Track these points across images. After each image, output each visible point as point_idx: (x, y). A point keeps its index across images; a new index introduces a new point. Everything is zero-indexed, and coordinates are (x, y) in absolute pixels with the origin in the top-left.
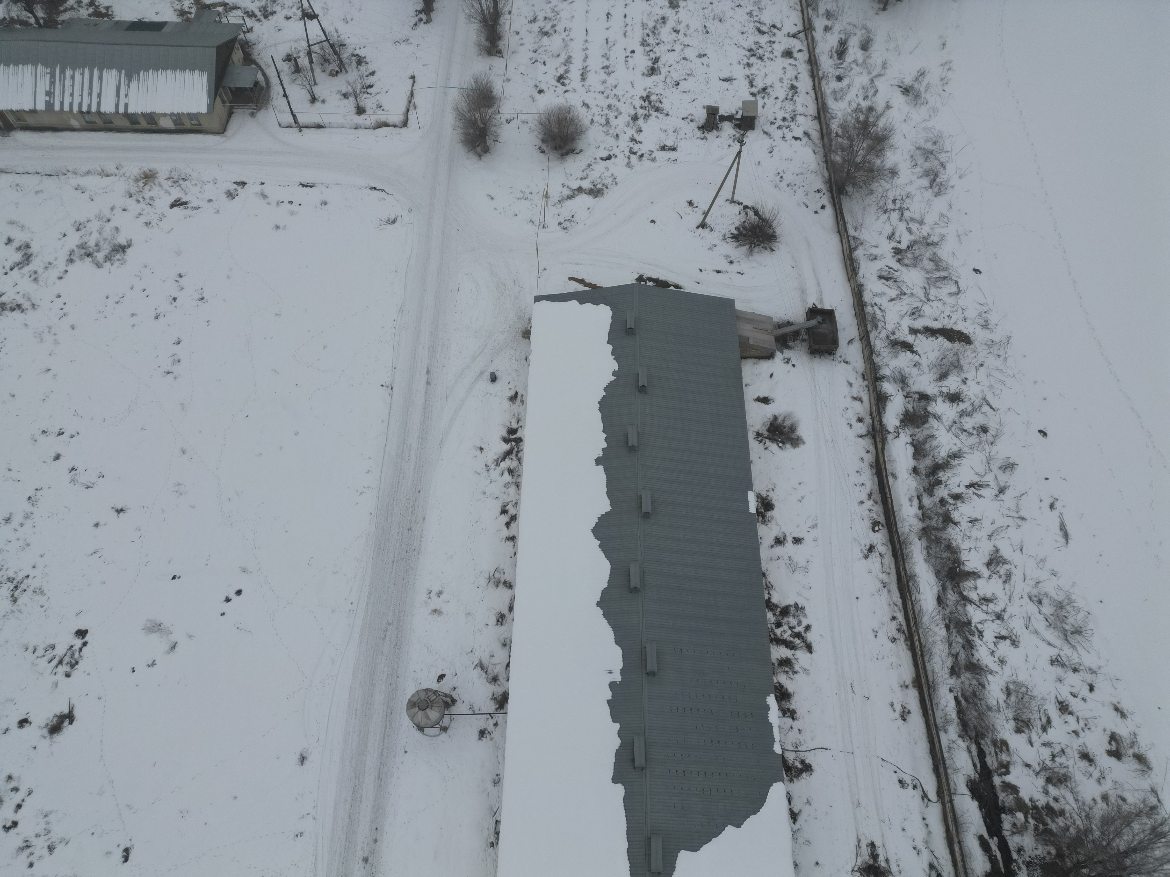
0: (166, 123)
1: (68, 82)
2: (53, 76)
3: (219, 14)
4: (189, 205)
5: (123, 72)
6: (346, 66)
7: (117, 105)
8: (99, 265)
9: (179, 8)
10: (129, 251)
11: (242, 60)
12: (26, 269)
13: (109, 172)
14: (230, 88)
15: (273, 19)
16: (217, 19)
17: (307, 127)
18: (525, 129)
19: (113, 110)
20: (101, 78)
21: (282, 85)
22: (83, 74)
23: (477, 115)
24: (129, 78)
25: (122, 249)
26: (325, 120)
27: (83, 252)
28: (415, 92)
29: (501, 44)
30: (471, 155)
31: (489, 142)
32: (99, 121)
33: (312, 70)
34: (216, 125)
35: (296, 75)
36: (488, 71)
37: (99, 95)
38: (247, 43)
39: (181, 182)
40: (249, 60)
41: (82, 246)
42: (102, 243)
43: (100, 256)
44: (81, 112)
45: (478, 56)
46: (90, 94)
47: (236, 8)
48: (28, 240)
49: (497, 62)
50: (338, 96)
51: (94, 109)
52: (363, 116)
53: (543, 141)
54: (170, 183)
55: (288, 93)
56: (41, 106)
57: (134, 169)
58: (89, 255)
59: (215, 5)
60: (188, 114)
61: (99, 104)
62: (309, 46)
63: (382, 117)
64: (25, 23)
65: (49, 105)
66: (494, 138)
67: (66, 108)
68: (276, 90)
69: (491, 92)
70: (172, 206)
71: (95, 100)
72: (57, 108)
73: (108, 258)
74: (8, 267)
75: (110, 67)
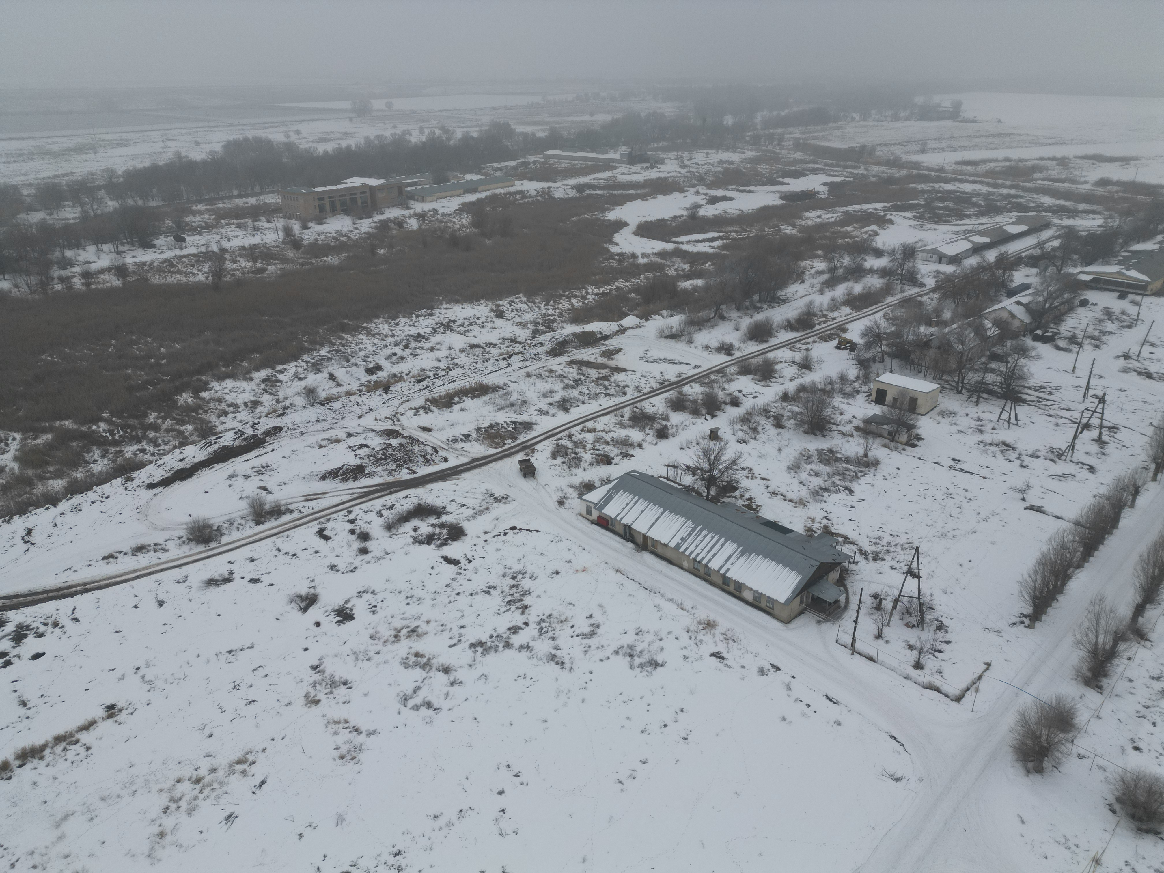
0: (748, 595)
1: (700, 538)
2: (693, 530)
3: (837, 542)
4: (725, 662)
5: (741, 548)
6: (925, 625)
7: (722, 567)
8: (632, 667)
9: (809, 526)
10: (659, 669)
11: (835, 580)
12: (587, 641)
13: (685, 607)
14: (813, 595)
15: (879, 564)
16: (834, 545)
17: (860, 654)
18: (1099, 775)
19: (716, 569)
20: (723, 545)
21: (858, 612)
22: (713, 538)
23: (1044, 732)
24: (743, 553)
25: (655, 664)
26: (880, 657)
27: (629, 651)
28: (984, 678)
29: (1105, 682)
30: (1018, 765)
31: (1047, 764)
32: (702, 571)
33: (891, 614)
34: (785, 615)
35: (875, 611)
36: (1077, 698)
37: (714, 555)
38: (847, 570)
39: (731, 642)
40: (841, 582)
41: (631, 647)
42: (646, 652)
43: (637, 661)
44: (695, 560)
45: (1072, 679)
46: (709, 551)
47: (853, 543)
48: (601, 623)
49: (1091, 695)
50: (904, 644)
51: (704, 562)
52: (918, 672)
53: (1118, 800)
54: (722, 638)
55: (859, 620)
56: (672, 544)
57: (703, 614)
58: (631, 656)
59: (838, 535)
60: (768, 597)
61: (710, 560)
62: (899, 595)
63: (937, 681)
64: (699, 494)
65: (678, 546)
66: (1053, 763)
67: (687, 553)
68: (851, 613)
69: (1073, 719)
70: (712, 655)
71: (710, 556)
72: (681, 550)
73: (641, 666)
74: (576, 633)
75: (734, 542)
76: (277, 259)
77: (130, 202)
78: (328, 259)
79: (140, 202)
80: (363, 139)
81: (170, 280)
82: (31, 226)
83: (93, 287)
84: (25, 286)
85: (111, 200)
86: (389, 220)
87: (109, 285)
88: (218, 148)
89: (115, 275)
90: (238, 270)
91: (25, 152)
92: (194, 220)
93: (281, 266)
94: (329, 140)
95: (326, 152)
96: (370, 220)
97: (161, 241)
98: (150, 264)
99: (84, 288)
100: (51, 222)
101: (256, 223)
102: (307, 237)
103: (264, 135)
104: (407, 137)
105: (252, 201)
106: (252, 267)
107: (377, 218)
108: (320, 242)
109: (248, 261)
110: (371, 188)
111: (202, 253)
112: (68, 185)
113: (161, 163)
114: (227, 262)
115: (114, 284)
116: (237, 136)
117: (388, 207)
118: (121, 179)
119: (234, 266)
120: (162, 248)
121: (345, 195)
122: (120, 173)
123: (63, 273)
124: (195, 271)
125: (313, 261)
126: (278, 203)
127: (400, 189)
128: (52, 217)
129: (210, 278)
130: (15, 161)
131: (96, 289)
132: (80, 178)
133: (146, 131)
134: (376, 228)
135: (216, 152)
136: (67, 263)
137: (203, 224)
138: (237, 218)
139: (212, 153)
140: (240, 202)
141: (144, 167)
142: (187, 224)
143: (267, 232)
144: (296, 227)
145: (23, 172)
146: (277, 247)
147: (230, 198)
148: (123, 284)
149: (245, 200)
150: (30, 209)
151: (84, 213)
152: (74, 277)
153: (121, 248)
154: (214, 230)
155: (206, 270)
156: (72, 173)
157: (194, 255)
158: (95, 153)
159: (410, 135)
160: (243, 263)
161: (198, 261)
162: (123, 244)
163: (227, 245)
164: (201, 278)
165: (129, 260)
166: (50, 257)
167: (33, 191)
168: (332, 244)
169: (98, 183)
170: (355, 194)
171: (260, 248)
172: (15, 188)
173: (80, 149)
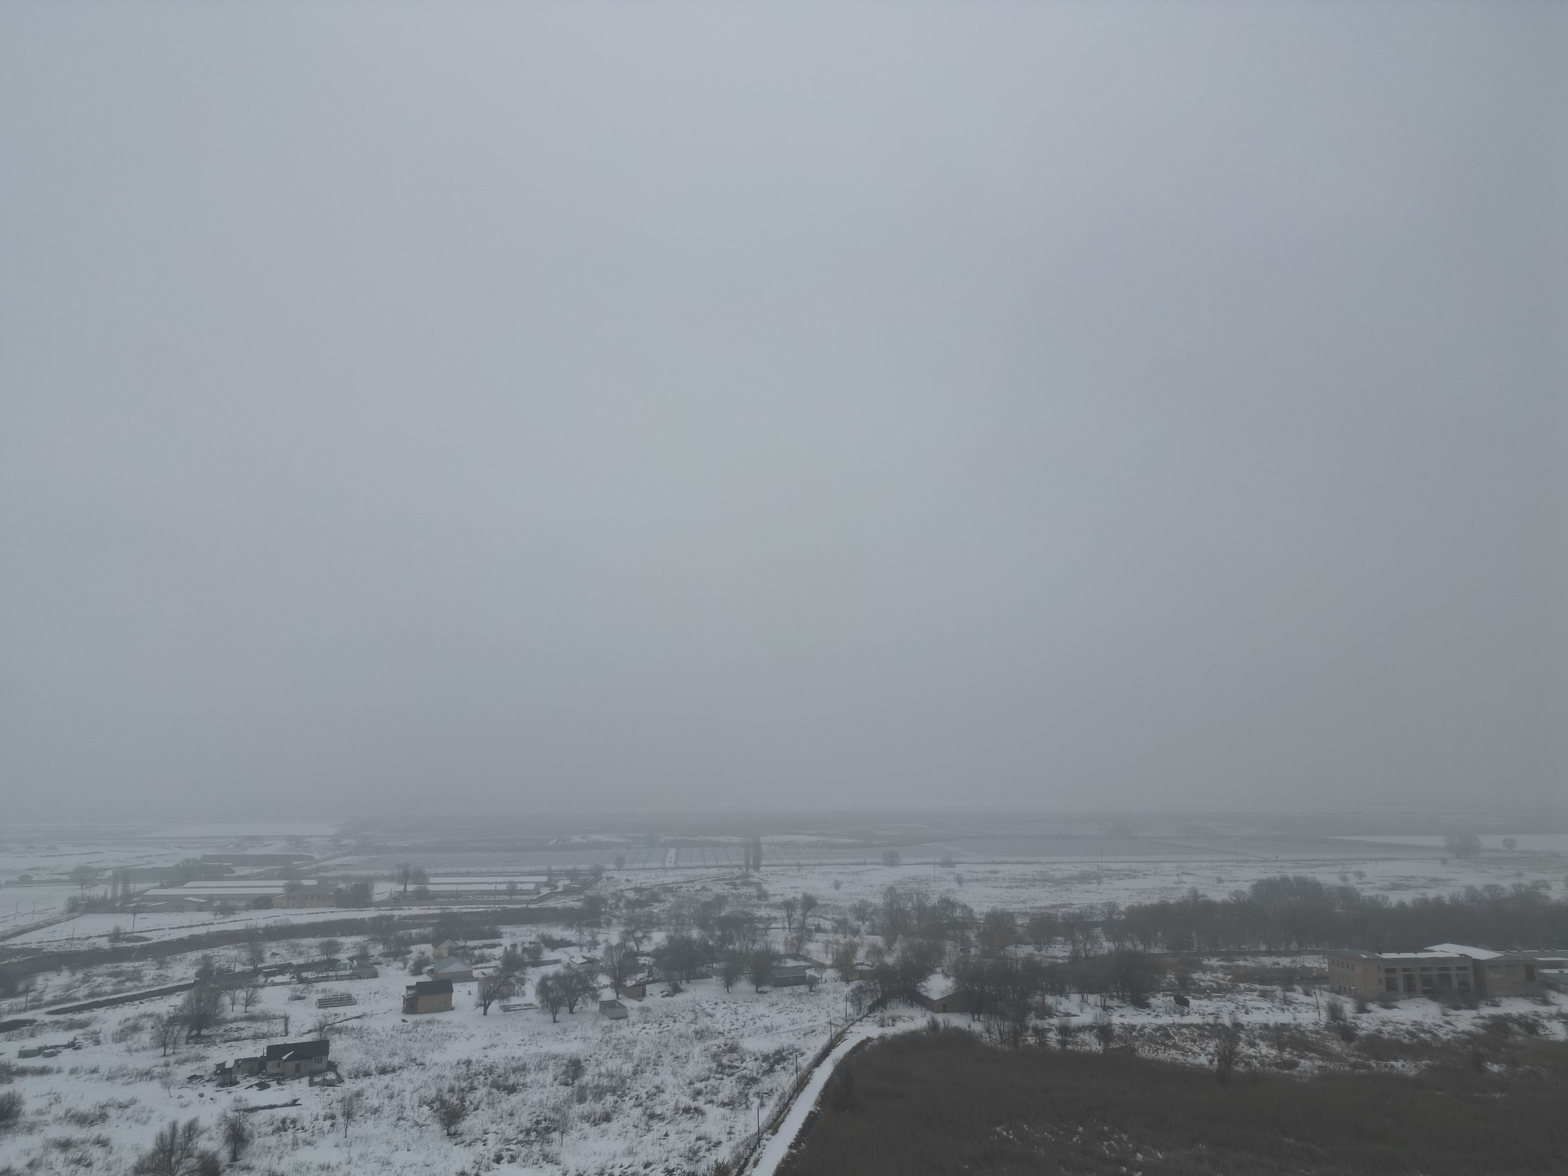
76: (1314, 1051)
77: (1129, 945)
78: (1398, 1064)
79: (1140, 947)
80: (1463, 890)
81: (1163, 1055)
82: (1017, 961)
83: (1069, 1047)
84: (997, 1033)
85: (1108, 940)
86: (1508, 1018)
87: (1088, 1048)
88: (1246, 888)
89: (1097, 1036)
90: (1256, 1057)
91: (1028, 877)
92: (1203, 978)
93: (1321, 1063)
94: (1408, 887)
95: (1402, 905)
96: (1474, 1013)
97: (1158, 1001)
98: (1141, 1030)
99: (1059, 1047)
100: (1038, 959)
101: (1288, 994)
102: (1364, 1025)
103: (1310, 876)
104: (1543, 891)
105: (1285, 961)
106: (1275, 1057)
107: (1487, 1011)
108: (1386, 1036)
109: (1272, 1047)
110: (1476, 962)
111: (1208, 1024)
112: (1063, 918)
113: (1172, 902)
114: (1241, 1044)
115: (1094, 1048)
116: (1274, 874)
117: (1507, 996)
118: (1123, 917)
119: (1251, 1051)
120: (1158, 1010)
121: (1429, 969)
122: (1122, 908)
123: (1039, 1023)
124: (1196, 1049)
125: (1373, 1063)
126: (1323, 970)
127: (1530, 971)
128: (1040, 953)
129: (1216, 1063)
130: (1017, 887)
131: (1072, 1050)
132: (1078, 911)
133: (1160, 862)
134: (1484, 1027)
135: (1242, 893)
136: (1046, 1012)
137: (1215, 985)
138: (1262, 982)
139: (1237, 893)
140: (1268, 961)
141: (1151, 905)
142: (1194, 983)
143: (1302, 1008)
144: (1348, 1007)
145: (1021, 899)
146: (1317, 1032)
147: (1256, 954)
148: (1105, 1050)
149: (1275, 959)
150: (1020, 941)
151: (1075, 952)
152: (1051, 1030)
153: (1109, 1003)
154: (1229, 996)
155: (1211, 1050)
156: (1070, 904)
157: (1197, 1026)
158: (1099, 884)
159: (1548, 887)
160: (1264, 1049)
161: (1201, 1035)
162: (1112, 997)
163: (1243, 1019)
164: (1203, 1060)
165: (1116, 1019)
166: (1029, 1000)
167: (1028, 921)
168: (1406, 1041)
169: (1095, 919)
170: (1448, 969)
171: (1290, 1030)
172: (1011, 915)
173: (1083, 878)
